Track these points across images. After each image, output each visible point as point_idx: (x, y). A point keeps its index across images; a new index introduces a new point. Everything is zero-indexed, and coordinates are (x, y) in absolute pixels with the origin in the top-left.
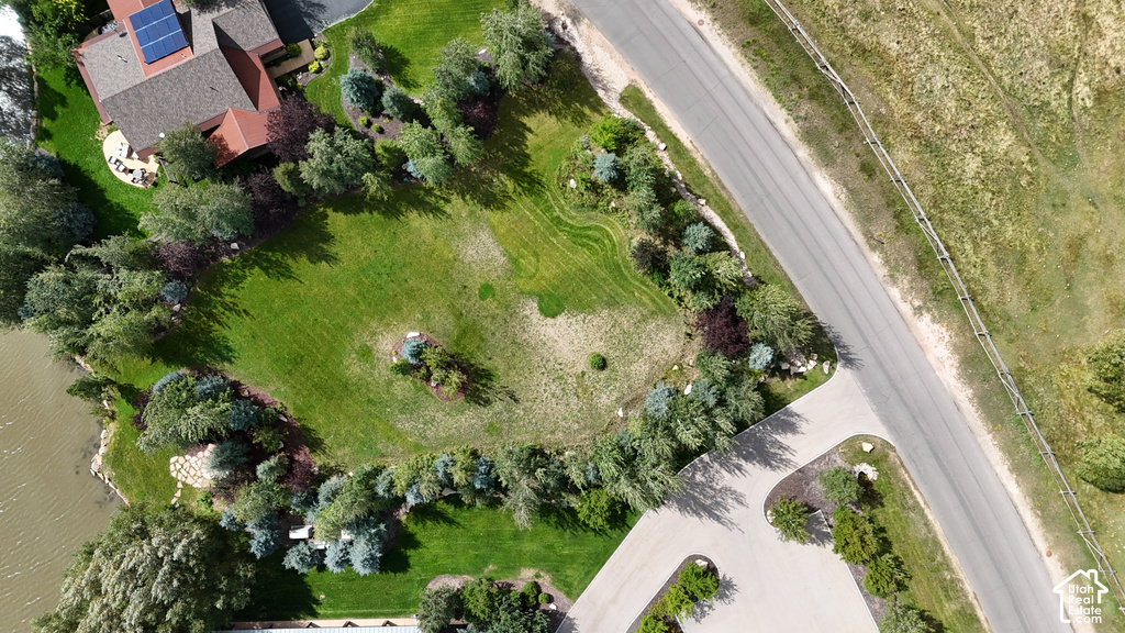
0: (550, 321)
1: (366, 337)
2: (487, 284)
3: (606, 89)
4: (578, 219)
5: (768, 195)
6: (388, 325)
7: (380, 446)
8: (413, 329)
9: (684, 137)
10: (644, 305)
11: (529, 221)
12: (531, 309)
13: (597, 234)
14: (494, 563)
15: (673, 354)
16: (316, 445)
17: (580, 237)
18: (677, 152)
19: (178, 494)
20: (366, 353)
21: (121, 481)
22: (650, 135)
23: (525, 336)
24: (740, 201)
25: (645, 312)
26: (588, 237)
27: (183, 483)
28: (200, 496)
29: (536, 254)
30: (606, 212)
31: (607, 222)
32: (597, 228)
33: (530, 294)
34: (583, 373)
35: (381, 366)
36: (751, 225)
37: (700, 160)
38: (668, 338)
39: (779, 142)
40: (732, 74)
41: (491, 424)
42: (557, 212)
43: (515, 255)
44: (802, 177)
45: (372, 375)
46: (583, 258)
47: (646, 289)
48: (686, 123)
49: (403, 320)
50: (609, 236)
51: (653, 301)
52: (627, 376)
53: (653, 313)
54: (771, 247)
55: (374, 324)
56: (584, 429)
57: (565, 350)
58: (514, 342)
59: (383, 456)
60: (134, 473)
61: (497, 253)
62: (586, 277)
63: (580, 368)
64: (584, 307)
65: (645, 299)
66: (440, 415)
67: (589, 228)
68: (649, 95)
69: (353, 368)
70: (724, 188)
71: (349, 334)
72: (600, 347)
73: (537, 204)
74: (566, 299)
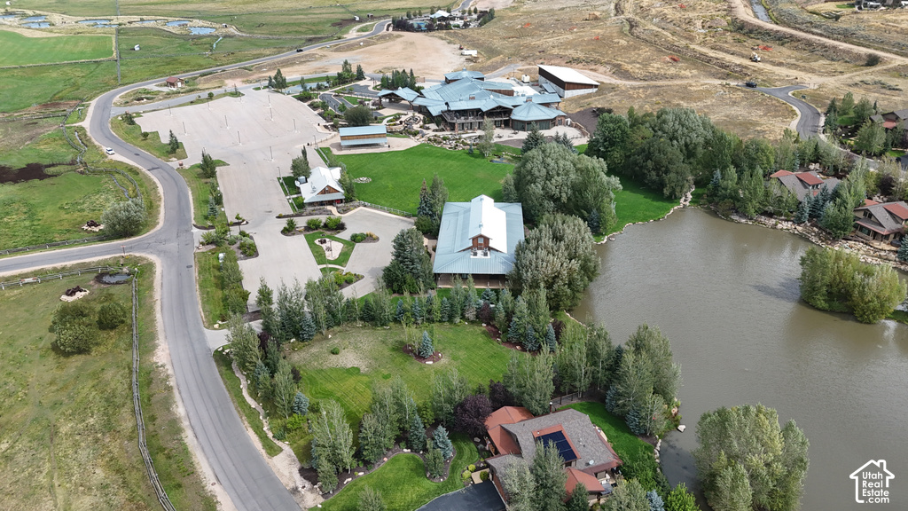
0: (356, 366)
2: (386, 379)
3: (290, 456)
5: (215, 408)
6: (442, 367)
8: (429, 365)
9: (251, 434)
12: (363, 369)
15: (296, 353)
18: (257, 427)
20: (455, 358)
22: (270, 435)
23: (370, 361)
24: (232, 406)
33: (364, 375)
34: (344, 349)
35: (448, 354)
36: (231, 398)
37: (246, 423)
38: (296, 358)
39: (196, 428)
40: (207, 459)
44: (191, 414)
45: (453, 352)
46: (329, 387)
48: (247, 439)
49: (434, 368)
52: (322, 348)
54: (225, 390)
55: (450, 367)
56: (349, 333)
57: (351, 356)
58: (377, 359)
62: (330, 380)
63: (345, 351)
64: (336, 370)
67: (322, 398)
68: (263, 452)
69: (462, 354)
71: (463, 364)
72: (332, 357)
73: (349, 408)
74: (344, 372)
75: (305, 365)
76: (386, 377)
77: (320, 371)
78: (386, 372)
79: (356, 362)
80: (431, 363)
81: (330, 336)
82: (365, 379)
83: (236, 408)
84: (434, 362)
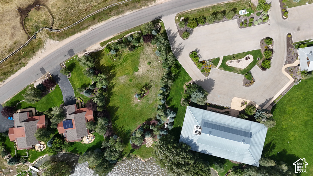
0: (139, 70)
1: (133, 105)
3: (99, 49)
4: (122, 60)
5: (126, 24)
6: (132, 100)
7: (154, 107)
8: (134, 96)
9: (112, 37)
10: (141, 52)
11: (120, 69)
12: (136, 73)
13: (125, 57)
14: (181, 92)
15: (151, 49)
16: (150, 119)
17: (125, 60)
18: (114, 39)
19: (153, 147)
20: (136, 106)
21: (148, 157)
22: (110, 43)
23: (141, 76)
24: (126, 30)
25: (142, 52)
26: (125, 59)
27: (151, 146)
28: (154, 143)
29: (126, 70)
30: (122, 54)
31: (124, 55)
32: (124, 57)
33: (133, 73)
34: (150, 67)
35: (139, 103)
36: (131, 29)
37: (117, 35)
38: (148, 49)
39: (117, 20)
40: (103, 25)
41: (155, 86)
42: (119, 64)
43: (125, 74)
44: (125, 17)
45: (140, 105)
46: (129, 61)
47: (138, 51)
48: (110, 36)
49: (132, 97)
50: (126, 55)
51: (140, 50)
52: (153, 59)
53: (142, 51)
54: (136, 26)
55: (131, 103)
56: (161, 69)
57: (145, 69)
58: (141, 78)
59: (156, 107)
60: (147, 154)
61: (124, 77)
62: (133, 61)
63: (149, 67)
64: (138, 63)
65: (140, 51)
66: (151, 95)
67: (124, 58)
68: (102, 41)
69: (138, 108)
70: (123, 32)
71: (132, 107)
72: (146, 62)
73: (117, 67)
74: (136, 66)
76: (130, 80)
77: (139, 58)
78: (133, 80)
79: (141, 71)
81: (159, 62)
82: (131, 73)
83: (125, 31)
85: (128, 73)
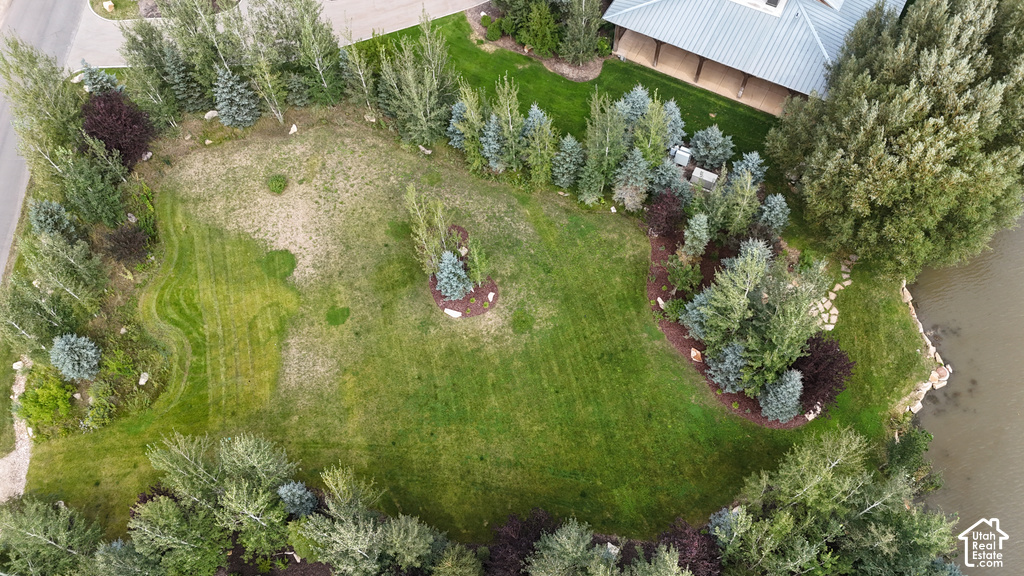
0: (293, 249)
1: (510, 339)
2: (331, 323)
4: (174, 338)
6: (474, 340)
7: (565, 221)
8: (449, 320)
12: (304, 270)
13: (170, 311)
15: (200, 156)
17: (189, 317)
19: (838, 287)
20: (521, 323)
23: (331, 248)
27: (826, 295)
33: (293, 287)
34: (301, 182)
35: (511, 300)
41: (432, 184)
49: (453, 335)
50: (160, 301)
53: (184, 201)
56: (341, 135)
57: (301, 212)
63: (302, 188)
64: (246, 243)
67: (171, 321)
69: (545, 314)
73: (205, 382)
74: (259, 261)
75: (198, 200)
76: (336, 317)
77: (216, 232)
78: (343, 300)
79: (301, 238)
80: (455, 314)
81: (294, 129)
82: (289, 301)
84: (464, 315)
85: (282, 321)
